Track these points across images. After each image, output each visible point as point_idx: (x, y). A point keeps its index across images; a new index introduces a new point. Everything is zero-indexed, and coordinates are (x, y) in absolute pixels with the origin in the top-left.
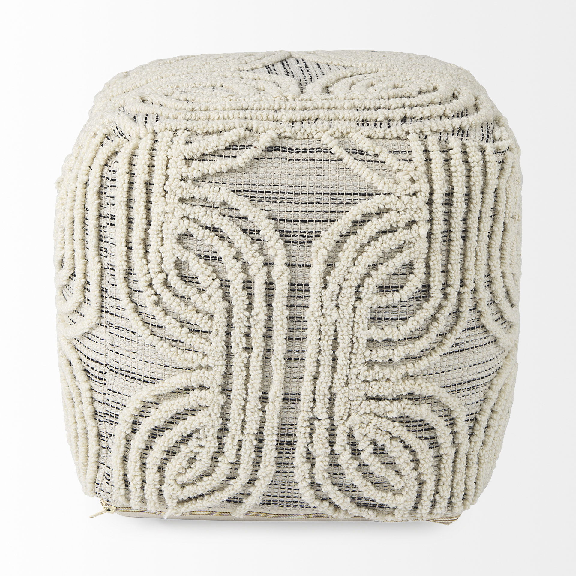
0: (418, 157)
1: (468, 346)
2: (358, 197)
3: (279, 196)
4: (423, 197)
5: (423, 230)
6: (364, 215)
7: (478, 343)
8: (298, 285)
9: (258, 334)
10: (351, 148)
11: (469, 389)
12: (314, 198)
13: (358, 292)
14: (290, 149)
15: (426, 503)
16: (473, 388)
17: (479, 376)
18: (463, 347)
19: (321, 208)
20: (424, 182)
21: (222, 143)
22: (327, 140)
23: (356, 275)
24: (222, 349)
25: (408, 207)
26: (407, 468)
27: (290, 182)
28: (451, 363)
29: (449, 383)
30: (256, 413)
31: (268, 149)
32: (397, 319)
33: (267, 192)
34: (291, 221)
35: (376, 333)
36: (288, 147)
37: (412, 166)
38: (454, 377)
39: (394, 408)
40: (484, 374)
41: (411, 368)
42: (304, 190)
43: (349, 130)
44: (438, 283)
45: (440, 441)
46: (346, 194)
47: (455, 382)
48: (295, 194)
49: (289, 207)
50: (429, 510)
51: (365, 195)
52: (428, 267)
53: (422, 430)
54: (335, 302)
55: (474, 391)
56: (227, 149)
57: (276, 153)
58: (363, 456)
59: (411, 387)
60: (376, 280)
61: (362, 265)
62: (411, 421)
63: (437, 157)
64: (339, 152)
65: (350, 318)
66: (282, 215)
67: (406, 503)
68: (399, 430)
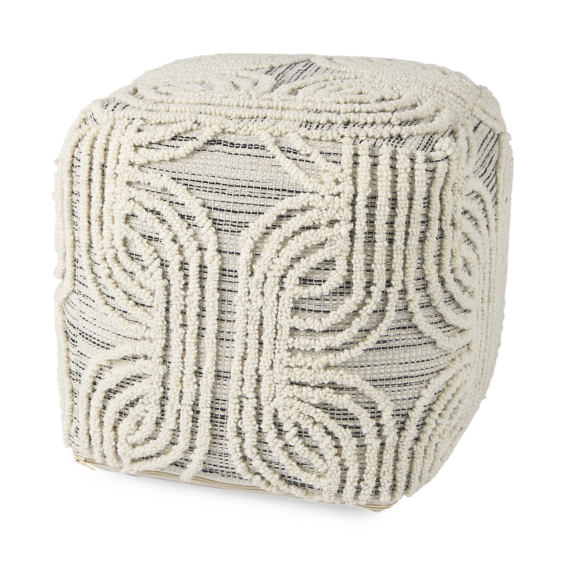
0: (347, 160)
1: (397, 343)
2: (286, 193)
3: (215, 186)
4: (347, 197)
5: (344, 229)
6: (290, 211)
7: (410, 342)
8: (229, 271)
9: (192, 312)
10: (286, 147)
11: (399, 385)
12: (246, 191)
13: (281, 282)
14: (232, 143)
15: (349, 490)
16: (405, 385)
17: (412, 374)
18: (391, 344)
19: (251, 200)
20: (349, 184)
21: (168, 133)
22: (264, 139)
23: (279, 266)
24: (162, 324)
25: (330, 206)
26: (330, 453)
27: (226, 175)
28: (378, 358)
29: (375, 377)
30: (191, 386)
31: (210, 142)
32: (321, 311)
33: (204, 182)
34: (224, 210)
35: (297, 322)
36: (229, 142)
37: (338, 167)
38: (377, 373)
39: (316, 395)
40: (418, 373)
41: (332, 358)
42: (238, 183)
43: (287, 130)
44: (360, 281)
45: (364, 431)
46: (276, 189)
47: (382, 376)
48: (230, 186)
49: (223, 197)
50: (353, 495)
51: (293, 191)
52: (349, 264)
53: (347, 419)
54: (260, 290)
55: (405, 388)
56: (173, 139)
57: (217, 147)
58: (288, 436)
59: (332, 376)
60: (297, 272)
61: (285, 257)
62: (336, 409)
63: (365, 161)
64: (274, 150)
65: (274, 306)
66: (216, 205)
67: (329, 486)
68: (320, 416)
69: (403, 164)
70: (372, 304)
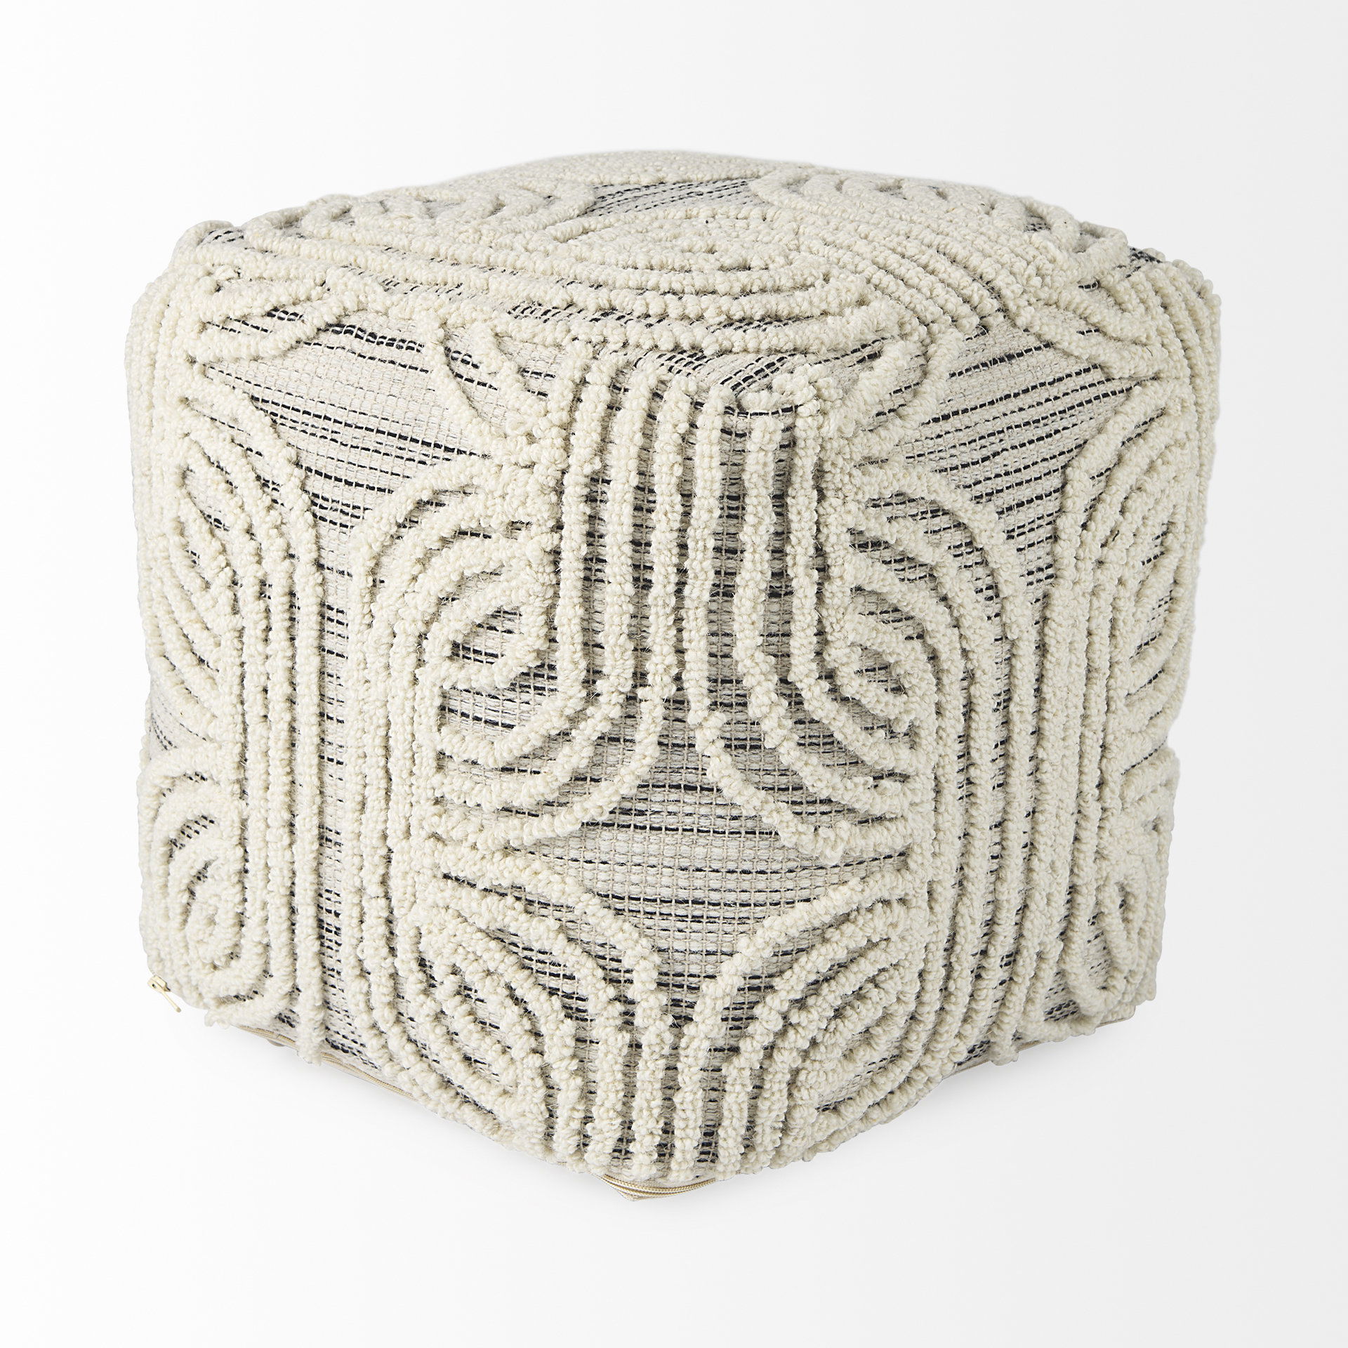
0: (560, 392)
1: (671, 821)
2: (440, 453)
3: (321, 423)
4: (545, 474)
5: (534, 543)
6: (436, 493)
7: (704, 823)
8: (338, 611)
9: (279, 690)
10: (464, 352)
11: (682, 918)
12: (371, 440)
13: (420, 648)
14: (372, 335)
16: (697, 919)
17: (715, 897)
18: (656, 821)
19: (377, 460)
20: (553, 445)
21: (259, 301)
22: (426, 332)
23: (414, 611)
24: (233, 711)
25: (509, 490)
26: (522, 1044)
27: (346, 403)
28: (622, 847)
29: (618, 890)
30: (280, 853)
31: (337, 327)
32: (497, 724)
33: (305, 412)
34: (330, 478)
35: (447, 741)
36: (369, 331)
37: (540, 405)
38: (623, 882)
39: (484, 908)
40: (731, 897)
41: (512, 829)
42: (362, 421)
43: (474, 315)
44: (571, 666)
45: (591, 1007)
46: (423, 443)
47: (635, 891)
48: (346, 425)
49: (334, 450)
50: (572, 1149)
51: (452, 450)
52: (551, 625)
53: (558, 975)
54: (383, 660)
55: (696, 926)
56: (269, 314)
57: (344, 339)
59: (516, 872)
60: (446, 630)
61: (424, 593)
63: (597, 395)
64: (433, 357)
65: (407, 699)
66: (320, 465)
67: (522, 1119)
68: (494, 955)
69: (673, 412)
70: (597, 722)
